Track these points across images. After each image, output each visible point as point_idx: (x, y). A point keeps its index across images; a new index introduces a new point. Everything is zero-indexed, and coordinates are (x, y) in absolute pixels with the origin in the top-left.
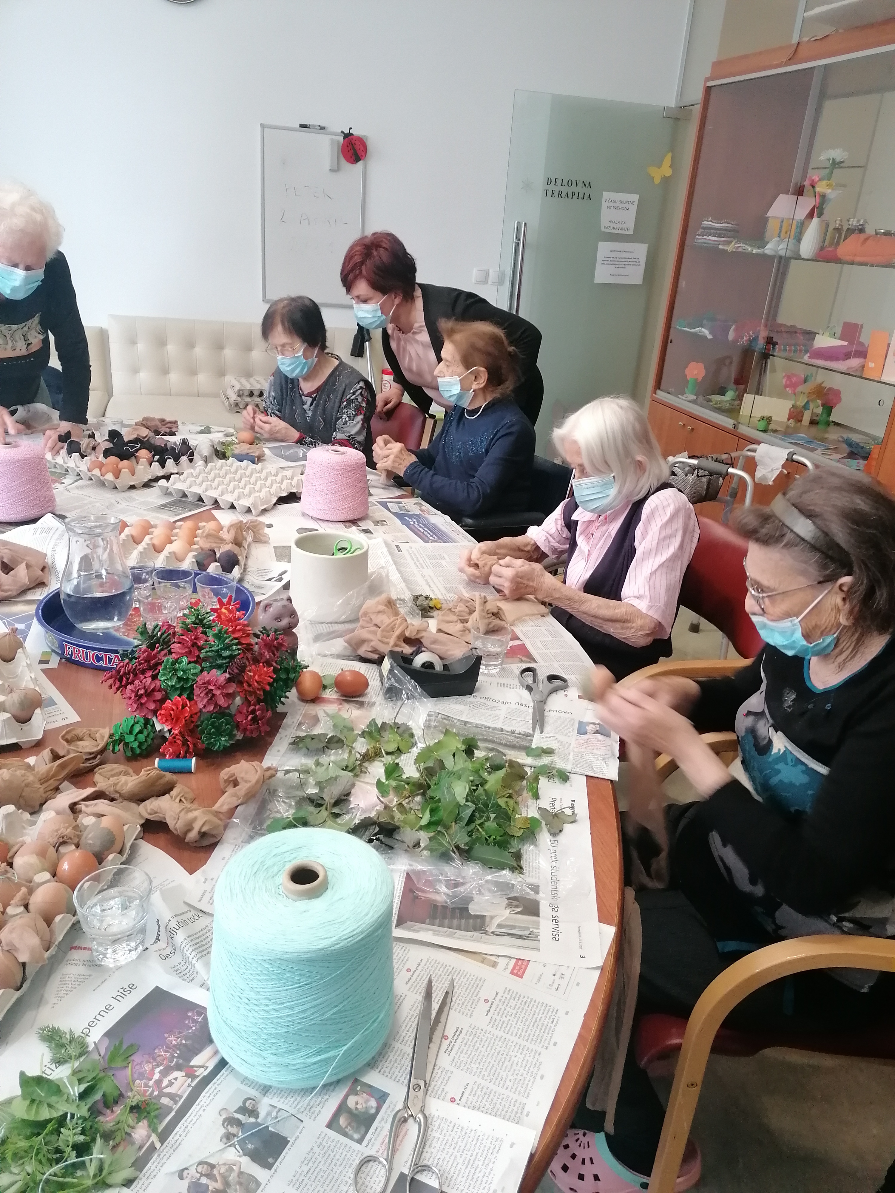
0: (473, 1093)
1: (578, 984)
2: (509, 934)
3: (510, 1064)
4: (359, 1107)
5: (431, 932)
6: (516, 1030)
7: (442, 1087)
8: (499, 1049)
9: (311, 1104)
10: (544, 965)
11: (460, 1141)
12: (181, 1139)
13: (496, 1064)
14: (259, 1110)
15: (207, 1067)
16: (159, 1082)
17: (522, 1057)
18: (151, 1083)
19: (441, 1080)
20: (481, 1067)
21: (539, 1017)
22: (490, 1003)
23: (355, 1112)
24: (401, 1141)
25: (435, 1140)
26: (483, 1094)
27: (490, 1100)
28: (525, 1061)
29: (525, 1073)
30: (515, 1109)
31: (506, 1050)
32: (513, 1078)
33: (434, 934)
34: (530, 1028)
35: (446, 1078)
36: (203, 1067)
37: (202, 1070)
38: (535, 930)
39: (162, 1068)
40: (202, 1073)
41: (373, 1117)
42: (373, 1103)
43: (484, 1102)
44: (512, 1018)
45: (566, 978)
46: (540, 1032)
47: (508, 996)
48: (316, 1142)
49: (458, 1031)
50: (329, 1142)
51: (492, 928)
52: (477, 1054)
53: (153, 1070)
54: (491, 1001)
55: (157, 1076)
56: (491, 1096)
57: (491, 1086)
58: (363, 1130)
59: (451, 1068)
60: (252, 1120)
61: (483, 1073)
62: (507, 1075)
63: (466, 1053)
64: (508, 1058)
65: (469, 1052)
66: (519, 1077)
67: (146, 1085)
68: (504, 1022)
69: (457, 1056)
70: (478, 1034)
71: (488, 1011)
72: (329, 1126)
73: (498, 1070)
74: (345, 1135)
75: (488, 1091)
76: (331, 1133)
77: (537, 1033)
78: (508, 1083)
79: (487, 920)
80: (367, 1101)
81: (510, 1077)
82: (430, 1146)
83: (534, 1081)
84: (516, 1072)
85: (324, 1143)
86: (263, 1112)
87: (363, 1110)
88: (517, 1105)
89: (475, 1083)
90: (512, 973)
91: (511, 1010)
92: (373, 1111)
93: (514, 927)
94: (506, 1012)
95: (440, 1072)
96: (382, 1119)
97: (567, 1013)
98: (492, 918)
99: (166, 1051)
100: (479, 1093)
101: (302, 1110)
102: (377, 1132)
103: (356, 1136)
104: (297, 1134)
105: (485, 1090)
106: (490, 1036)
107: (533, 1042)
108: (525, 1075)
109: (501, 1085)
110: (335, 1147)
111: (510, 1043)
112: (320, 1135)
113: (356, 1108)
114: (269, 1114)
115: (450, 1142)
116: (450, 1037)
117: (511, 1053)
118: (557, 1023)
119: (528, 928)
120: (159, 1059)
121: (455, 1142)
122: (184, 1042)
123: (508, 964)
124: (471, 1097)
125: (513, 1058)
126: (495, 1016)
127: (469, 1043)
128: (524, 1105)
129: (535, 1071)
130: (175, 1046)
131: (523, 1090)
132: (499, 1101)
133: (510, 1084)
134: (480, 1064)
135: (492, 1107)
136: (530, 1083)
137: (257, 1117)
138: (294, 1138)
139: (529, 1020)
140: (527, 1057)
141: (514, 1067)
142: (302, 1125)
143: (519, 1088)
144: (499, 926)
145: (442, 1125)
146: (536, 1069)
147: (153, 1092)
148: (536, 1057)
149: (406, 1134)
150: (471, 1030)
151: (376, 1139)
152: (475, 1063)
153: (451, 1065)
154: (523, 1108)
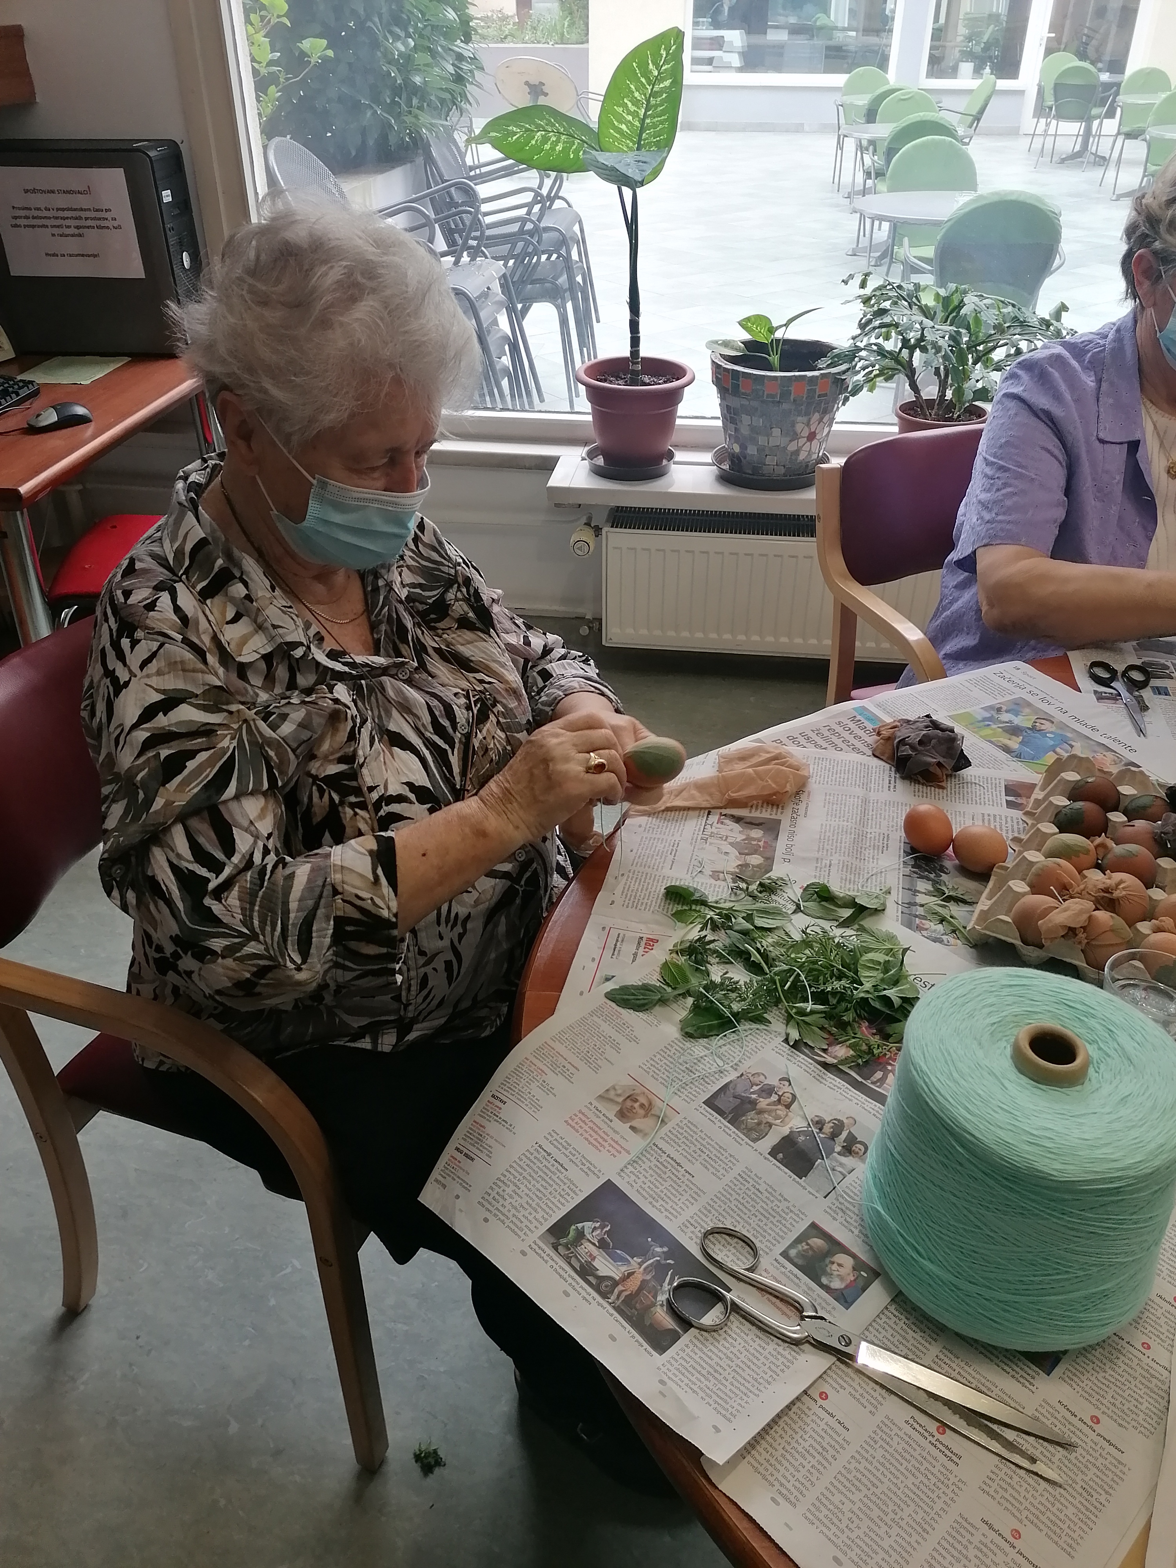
0: (829, 1431)
4: (835, 1267)
7: (849, 1388)
11: (751, 1373)
14: (849, 1157)
22: (1010, 1539)
23: (827, 1260)
31: (903, 1524)
41: (816, 1280)
42: (836, 1284)
48: (795, 1206)
54: (1016, 1543)
57: (837, 1466)
58: (800, 1262)
59: (879, 1416)
61: (864, 1463)
62: (853, 1503)
63: (904, 1450)
65: (907, 1456)
69: (901, 1434)
70: (943, 1488)
71: (991, 1527)
72: (814, 1226)
73: (865, 1491)
75: (829, 1457)
76: (803, 1226)
80: (841, 1278)
85: (791, 1214)
86: (846, 1160)
87: (828, 1270)
88: (796, 1493)
89: (848, 1443)
92: (824, 1280)
95: (875, 1395)
96: (810, 1288)
100: (828, 1439)
101: (841, 1199)
102: (792, 1277)
105: (832, 1452)
108: (848, 1533)
113: (833, 1263)
115: (755, 1361)
116: (941, 1438)
121: (752, 1366)
126: (978, 1535)
128: (794, 1506)
132: (808, 1467)
133: (836, 1500)
136: (830, 1535)
141: (866, 1521)
143: (826, 1512)
145: (782, 1359)
150: (952, 1478)
151: (785, 1275)
152: (883, 1456)
153: (887, 1417)
154: (787, 1499)
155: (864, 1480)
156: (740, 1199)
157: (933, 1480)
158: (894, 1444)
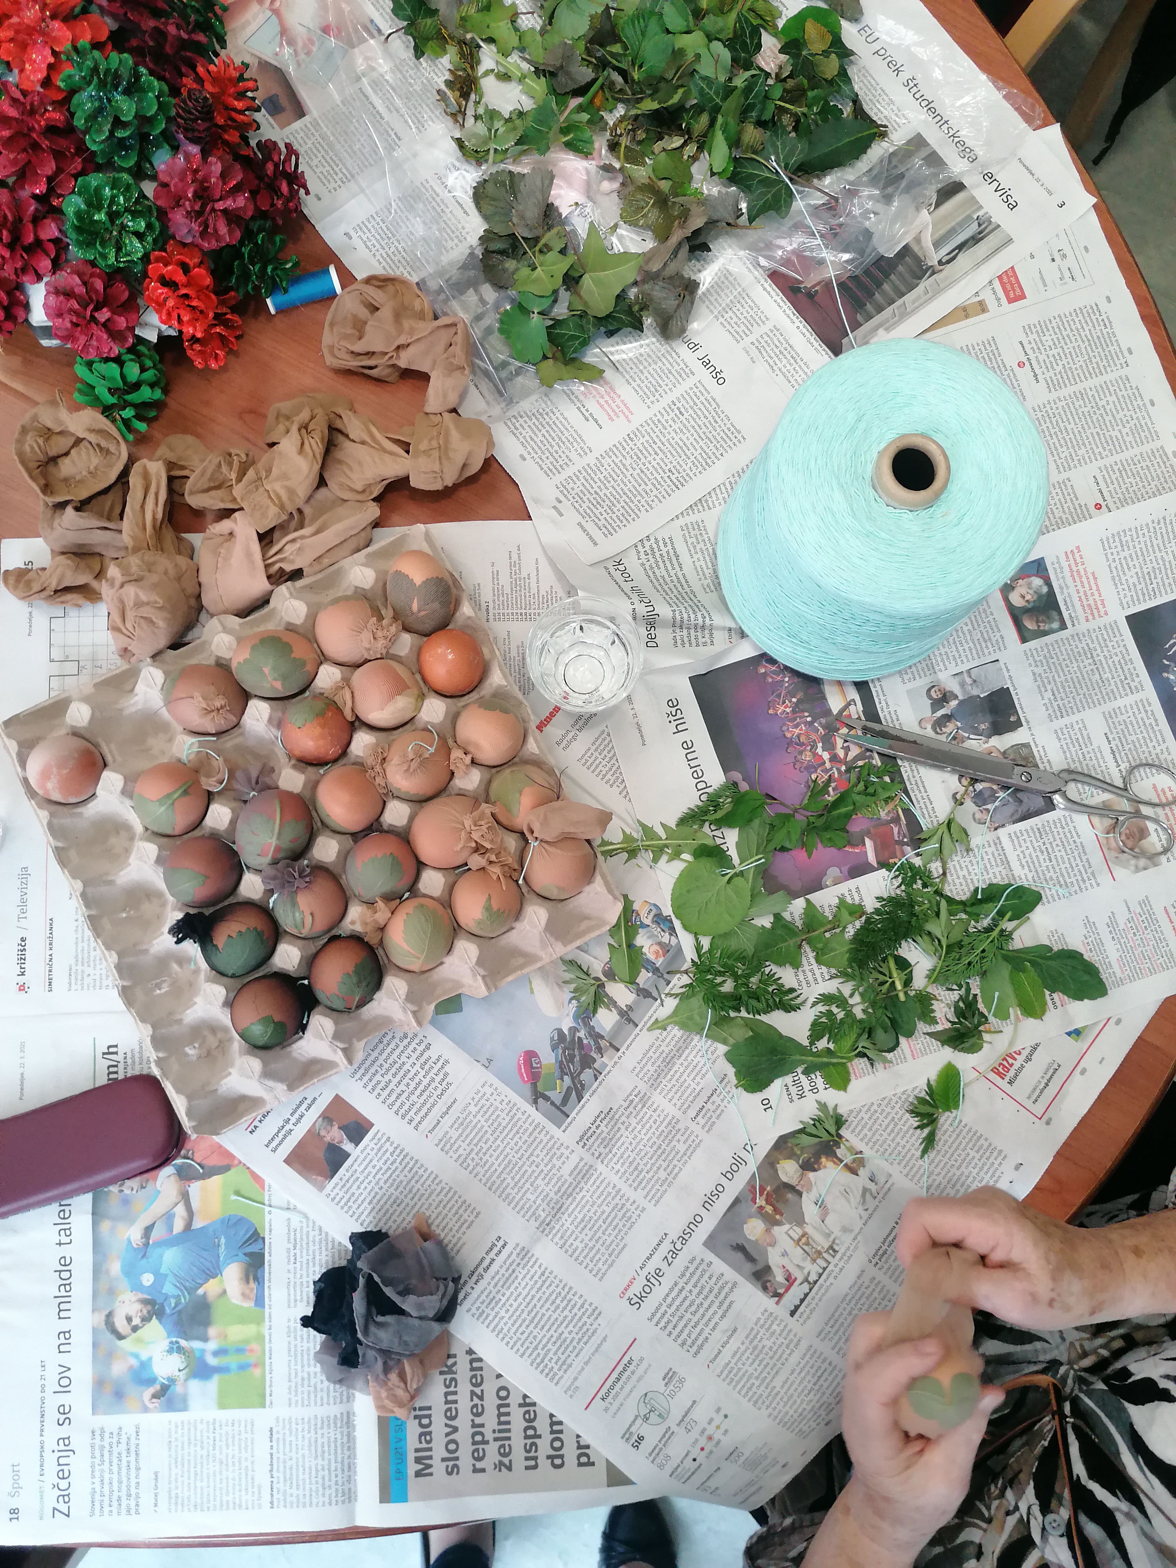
0: (1109, 481)
1: (1086, 248)
2: (961, 247)
3: (1110, 417)
4: (1028, 597)
5: (881, 331)
7: (1076, 503)
8: (1086, 410)
9: (987, 638)
10: (1032, 257)
13: (1098, 430)
14: (948, 689)
15: (853, 700)
16: (834, 758)
17: (1114, 398)
18: (828, 765)
20: (1089, 447)
21: (1087, 332)
22: (1027, 363)
23: (1030, 606)
26: (1118, 474)
27: (1130, 474)
28: (1122, 400)
29: (1132, 413)
30: (1159, 460)
31: (1094, 404)
32: (1127, 430)
33: (888, 330)
34: (1091, 354)
35: (1071, 491)
36: (849, 704)
37: (852, 708)
38: (981, 213)
39: (820, 745)
40: (857, 710)
42: (1037, 582)
43: (1127, 481)
44: (1065, 361)
45: (1068, 251)
46: (1104, 350)
47: (1035, 336)
48: (1030, 665)
50: (1040, 654)
52: (1072, 435)
56: (1128, 469)
57: (1117, 458)
60: (954, 703)
61: (1096, 451)
62: (1120, 431)
63: (1061, 446)
65: (1062, 441)
67: (826, 771)
68: (1060, 373)
69: (1056, 457)
70: (1050, 412)
71: (1036, 375)
73: (1107, 434)
75: (1120, 465)
77: (1102, 354)
78: (1127, 439)
80: (1029, 586)
81: (1124, 431)
83: (1147, 412)
84: (1124, 420)
85: (1037, 659)
87: (1035, 597)
88: (1157, 454)
90: (1010, 301)
91: (1055, 352)
93: (952, 232)
94: (1052, 359)
97: (1109, 300)
99: (796, 726)
102: (1069, 605)
103: (1055, 625)
104: (1006, 675)
105: (1116, 468)
110: (1049, 652)
111: (1090, 394)
112: (1026, 654)
113: (1028, 601)
117: (1100, 404)
119: (969, 217)
120: (803, 739)
122: (794, 700)
123: (994, 293)
124: (1111, 487)
125: (1108, 408)
126: (1047, 375)
128: (1162, 447)
129: (1140, 402)
130: (793, 712)
131: (1147, 433)
132: (1139, 466)
133: (1130, 438)
134: (1084, 444)
136: (1147, 420)
137: (956, 697)
139: (1083, 346)
140: (1120, 394)
142: (1001, 663)
143: (1142, 434)
145: (1124, 539)
146: (1139, 399)
148: (1128, 385)
151: (1075, 612)
152: (1080, 449)
153: (1060, 472)
155: (1103, 440)
156: (1075, 693)
157: (1054, 420)
158: (1067, 453)
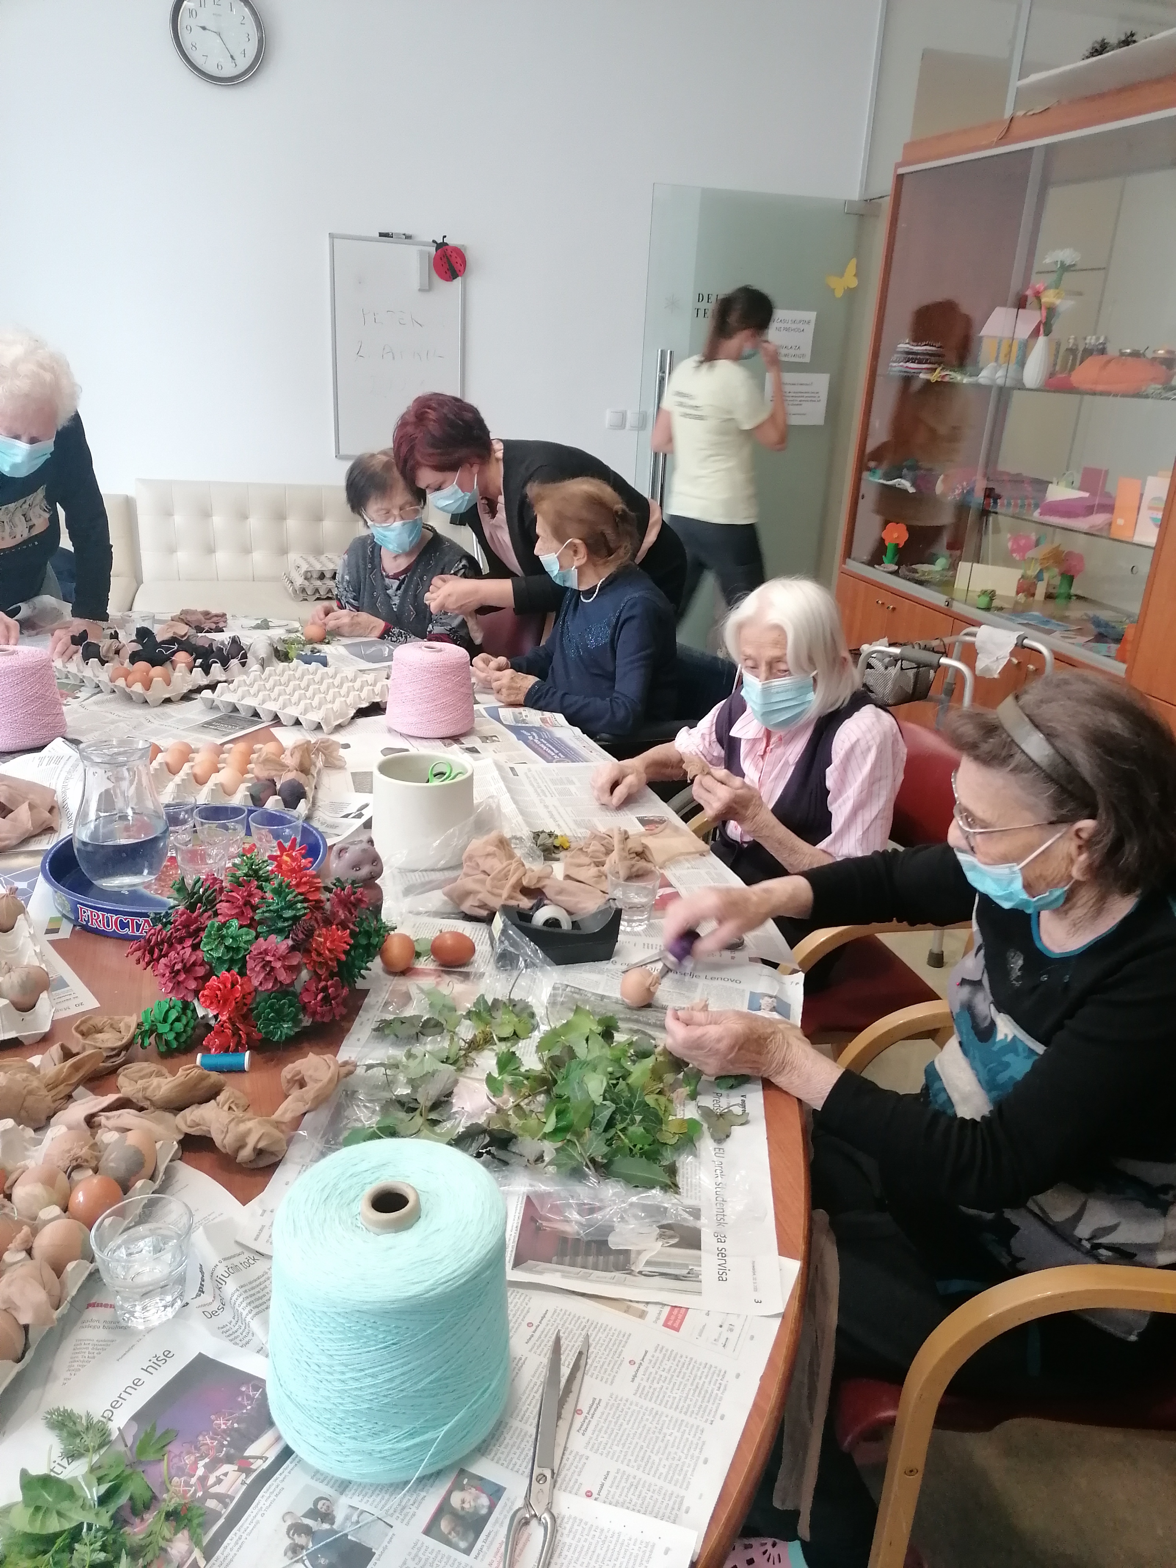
0: (616, 1484)
1: (752, 1338)
2: (662, 1274)
3: (663, 1445)
4: (466, 1506)
5: (558, 1274)
6: (671, 1400)
7: (575, 1476)
8: (649, 1425)
9: (403, 1504)
10: (708, 1314)
11: (599, 1548)
12: (232, 1554)
13: (645, 1445)
14: (335, 1513)
15: (267, 1458)
16: (203, 1479)
17: (679, 1435)
18: (193, 1480)
19: (573, 1468)
20: (625, 1450)
21: (701, 1382)
22: (637, 1365)
23: (462, 1513)
24: (522, 1550)
25: (566, 1548)
26: (628, 1485)
27: (637, 1493)
28: (684, 1440)
29: (683, 1456)
30: (671, 1503)
31: (659, 1427)
32: (668, 1464)
33: (563, 1276)
34: (690, 1396)
35: (580, 1466)
36: (261, 1458)
37: (260, 1462)
38: (696, 1268)
39: (207, 1460)
40: (260, 1466)
41: (485, 1519)
42: (484, 1501)
43: (630, 1495)
44: (665, 1385)
45: (737, 1330)
46: (702, 1402)
47: (661, 1356)
48: (410, 1554)
49: (595, 1403)
50: (427, 1554)
51: (640, 1266)
52: (621, 1432)
53: (196, 1463)
54: (638, 1362)
55: (200, 1471)
56: (640, 1488)
57: (639, 1474)
58: (471, 1536)
59: (587, 1452)
60: (326, 1526)
61: (629, 1457)
62: (660, 1460)
63: (606, 1432)
64: (661, 1436)
65: (609, 1431)
66: (676, 1462)
67: (187, 1484)
68: (655, 1389)
69: (594, 1436)
70: (621, 1406)
71: (635, 1376)
72: (427, 1532)
73: (648, 1453)
74: (448, 1543)
75: (636, 1482)
76: (430, 1542)
77: (699, 1403)
78: (661, 1470)
79: (633, 1256)
80: (476, 1498)
81: (664, 1462)
82: (560, 1554)
83: (696, 1465)
84: (672, 1455)
85: (420, 1555)
86: (340, 1515)
87: (471, 1510)
88: (673, 1499)
89: (618, 1470)
90: (665, 1325)
91: (664, 1374)
92: (484, 1511)
93: (668, 1264)
94: (658, 1377)
95: (571, 1458)
96: (496, 1521)
97: (738, 1376)
98: (639, 1253)
99: (212, 1439)
100: (623, 1484)
101: (391, 1511)
102: (490, 1539)
103: (463, 1545)
104: (385, 1543)
105: (631, 1480)
106: (637, 1409)
107: (694, 1415)
108: (683, 1460)
109: (652, 1473)
110: (434, 1559)
111: (663, 1418)
112: (416, 1544)
113: (463, 1508)
114: (347, 1518)
115: (585, 1549)
116: (585, 1411)
117: (664, 1430)
118: (725, 1389)
119: (686, 1266)
120: (203, 1448)
121: (592, 1548)
122: (236, 1425)
123: (660, 1314)
124: (613, 1490)
125: (668, 1437)
126: (644, 1383)
127: (610, 1418)
128: (683, 1497)
129: (697, 1453)
130: (224, 1431)
131: (681, 1478)
132: (650, 1494)
133: (664, 1471)
134: (624, 1445)
135: (640, 1502)
136: (690, 1470)
137: (332, 1523)
138: (381, 1549)
139: (689, 1386)
140: (686, 1435)
141: (669, 1449)
142: (391, 1532)
143: (676, 1476)
144: (648, 1263)
145: (575, 1527)
146: (698, 1450)
147: (195, 1492)
148: (698, 1435)
149: (528, 1540)
150: (612, 1401)
151: (488, 1548)
152: (618, 1445)
153: (586, 1448)
154: (681, 1503)
155: (641, 1454)
157: (618, 1413)
158: (604, 1440)
